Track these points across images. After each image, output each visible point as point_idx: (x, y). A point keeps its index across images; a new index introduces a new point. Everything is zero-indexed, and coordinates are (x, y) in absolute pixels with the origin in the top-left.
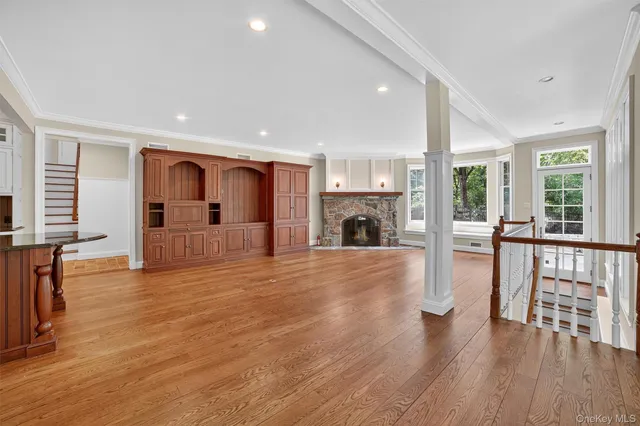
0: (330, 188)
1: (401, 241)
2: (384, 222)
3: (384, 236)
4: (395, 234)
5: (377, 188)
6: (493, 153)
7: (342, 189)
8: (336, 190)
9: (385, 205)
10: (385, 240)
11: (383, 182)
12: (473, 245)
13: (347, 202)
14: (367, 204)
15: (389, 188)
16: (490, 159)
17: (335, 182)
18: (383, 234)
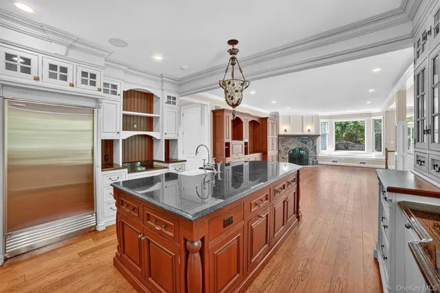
0: (282, 132)
1: (319, 162)
2: (311, 152)
3: (311, 160)
4: (316, 158)
5: (306, 133)
6: (370, 115)
7: (288, 133)
8: (285, 133)
9: (311, 142)
10: (311, 162)
11: (309, 129)
12: (361, 163)
13: (291, 140)
14: (302, 142)
15: (313, 133)
16: (368, 118)
17: (284, 129)
18: (310, 159)
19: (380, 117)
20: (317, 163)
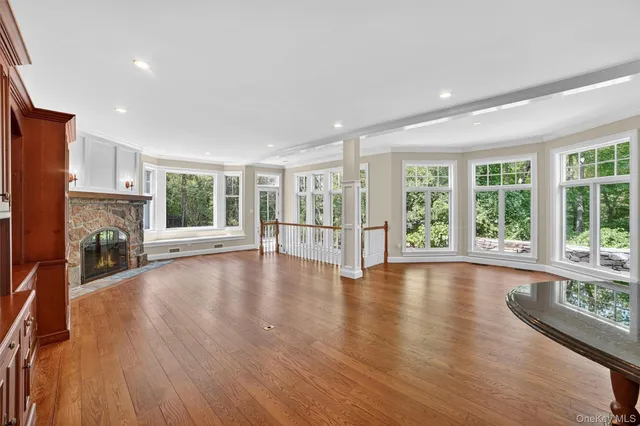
1: (149, 258)
3: (133, 254)
4: (142, 249)
6: (221, 168)
9: (133, 213)
10: (134, 260)
12: (216, 246)
14: (115, 212)
16: (218, 173)
18: (131, 252)
19: (239, 174)
20: (146, 262)
